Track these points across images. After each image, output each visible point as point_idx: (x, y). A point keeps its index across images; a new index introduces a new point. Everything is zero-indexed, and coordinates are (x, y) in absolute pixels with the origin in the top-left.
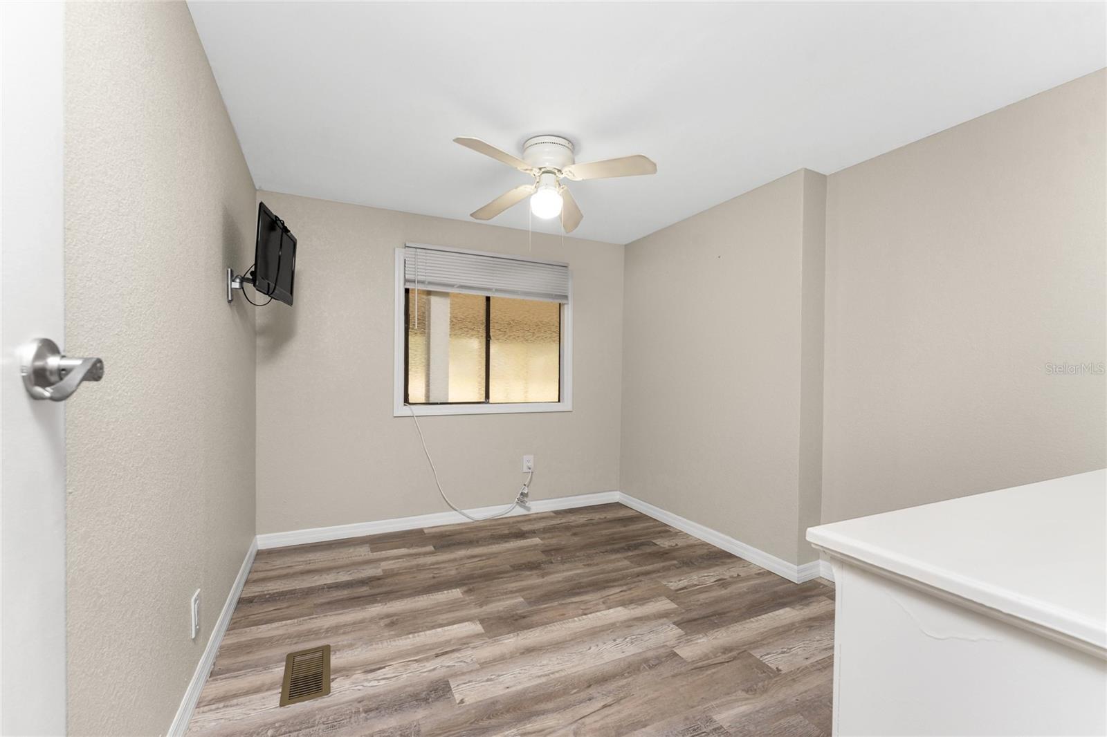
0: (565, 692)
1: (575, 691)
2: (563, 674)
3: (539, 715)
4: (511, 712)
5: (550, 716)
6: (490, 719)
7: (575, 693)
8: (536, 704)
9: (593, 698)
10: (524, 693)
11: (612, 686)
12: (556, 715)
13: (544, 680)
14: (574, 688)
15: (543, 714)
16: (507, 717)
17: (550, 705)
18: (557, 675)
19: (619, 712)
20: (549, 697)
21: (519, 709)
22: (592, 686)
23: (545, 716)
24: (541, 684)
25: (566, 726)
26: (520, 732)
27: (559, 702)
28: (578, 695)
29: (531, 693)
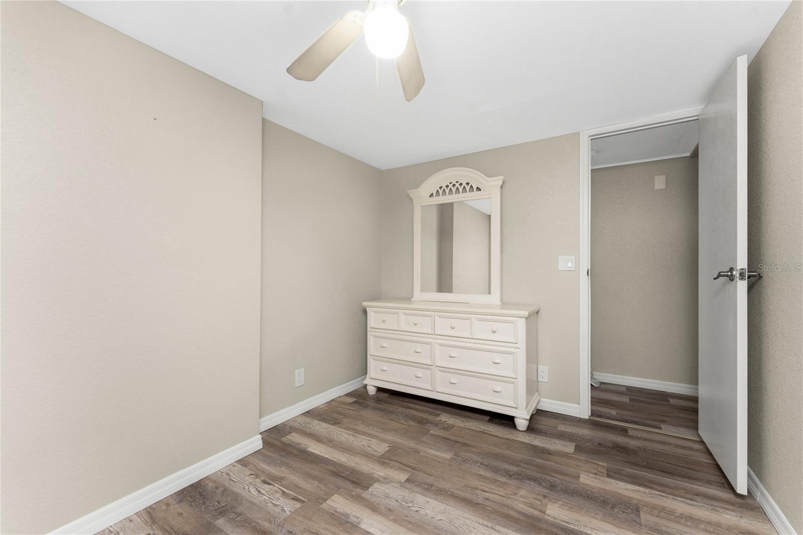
0: (494, 512)
1: (488, 508)
2: (481, 521)
3: (524, 513)
4: (539, 527)
5: (519, 509)
6: (556, 533)
7: (490, 507)
8: (519, 519)
9: (485, 498)
10: (520, 530)
11: (467, 495)
12: (515, 507)
13: (498, 527)
14: (487, 509)
15: (521, 512)
16: (544, 526)
17: (512, 513)
18: (486, 523)
19: (482, 486)
20: (507, 517)
21: (533, 524)
22: (476, 502)
23: (522, 511)
24: (503, 527)
25: (516, 500)
26: (544, 515)
27: (506, 511)
28: (489, 505)
29: (516, 527)
